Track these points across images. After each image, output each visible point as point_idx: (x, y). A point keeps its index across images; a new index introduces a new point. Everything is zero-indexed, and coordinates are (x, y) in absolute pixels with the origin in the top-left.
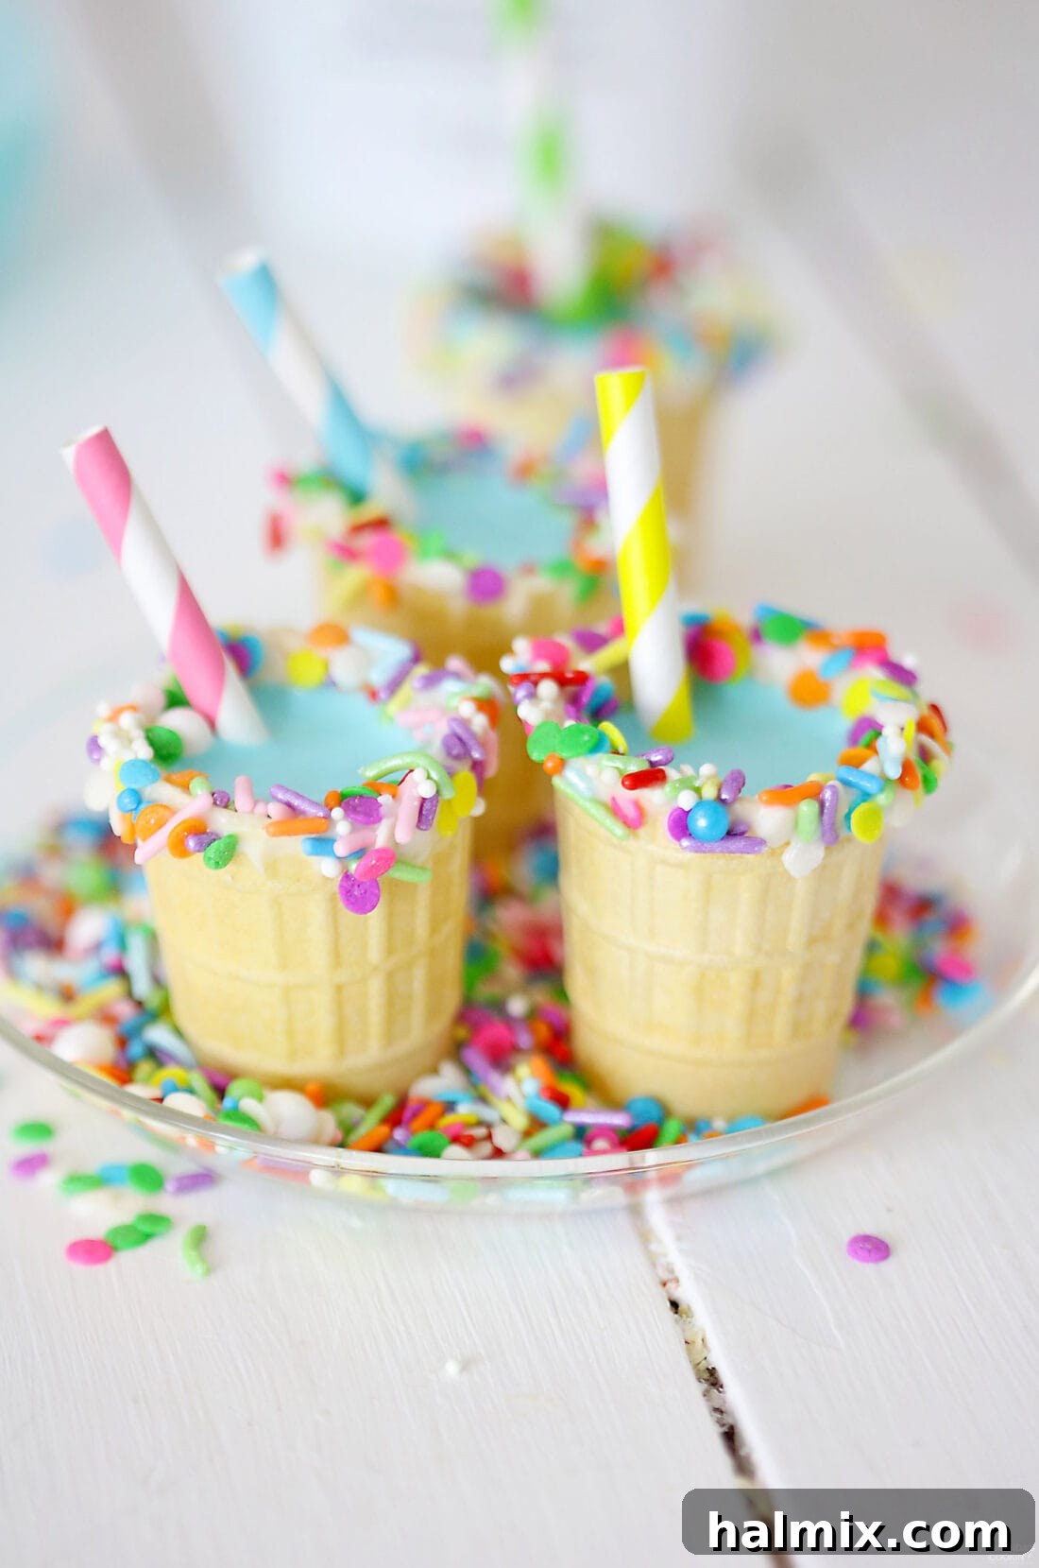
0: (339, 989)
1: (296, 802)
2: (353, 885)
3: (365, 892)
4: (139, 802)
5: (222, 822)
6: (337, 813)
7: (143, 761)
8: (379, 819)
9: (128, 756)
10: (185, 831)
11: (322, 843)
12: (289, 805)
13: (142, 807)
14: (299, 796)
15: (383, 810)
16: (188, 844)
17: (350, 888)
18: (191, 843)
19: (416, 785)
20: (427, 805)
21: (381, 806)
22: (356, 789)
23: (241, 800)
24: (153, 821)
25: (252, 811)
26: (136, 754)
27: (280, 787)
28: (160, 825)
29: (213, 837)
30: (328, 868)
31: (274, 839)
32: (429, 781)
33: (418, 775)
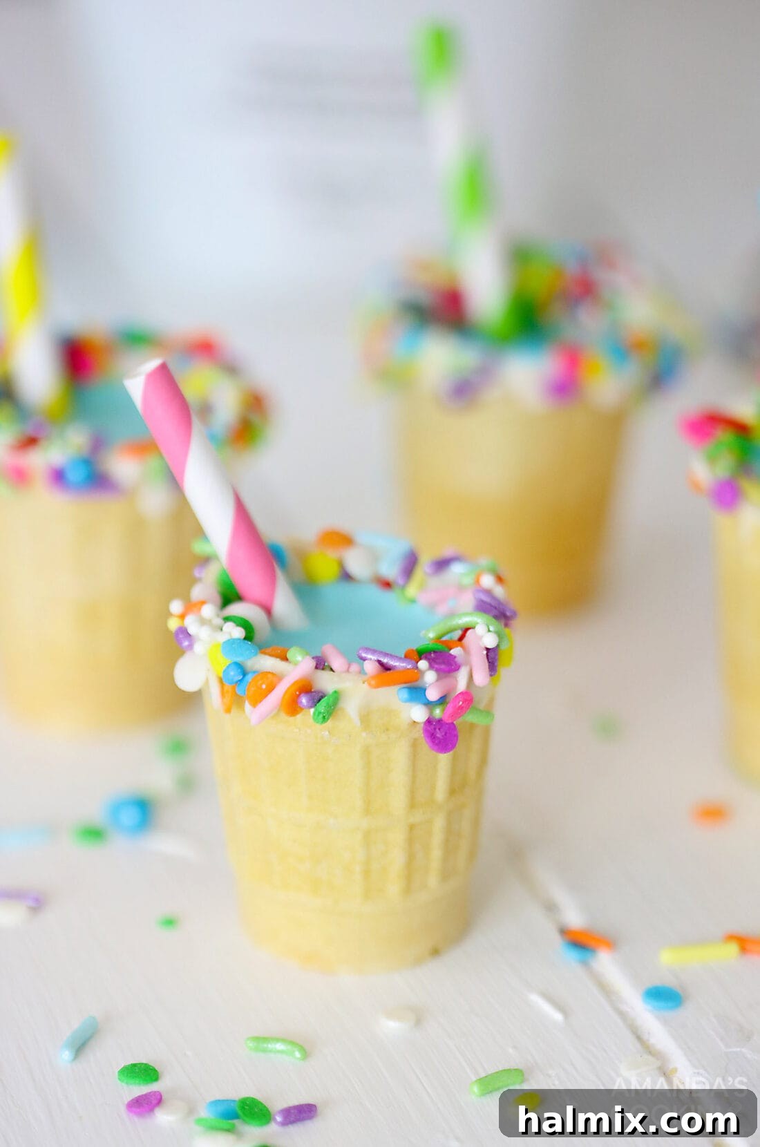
0: (412, 827)
1: (385, 660)
2: (435, 729)
3: (445, 734)
4: (244, 674)
5: (325, 681)
6: (423, 664)
7: (239, 639)
8: (457, 668)
9: (222, 638)
10: (297, 690)
11: (416, 690)
12: (380, 662)
13: (249, 678)
14: (386, 655)
15: (459, 660)
16: (301, 702)
17: (432, 732)
18: (304, 700)
19: (480, 638)
20: (491, 655)
21: (455, 657)
22: (429, 646)
23: (336, 662)
24: (264, 686)
25: (348, 671)
26: (230, 634)
27: (367, 650)
28: (271, 689)
29: (320, 694)
30: (419, 714)
31: (374, 690)
32: (490, 633)
33: (480, 629)
